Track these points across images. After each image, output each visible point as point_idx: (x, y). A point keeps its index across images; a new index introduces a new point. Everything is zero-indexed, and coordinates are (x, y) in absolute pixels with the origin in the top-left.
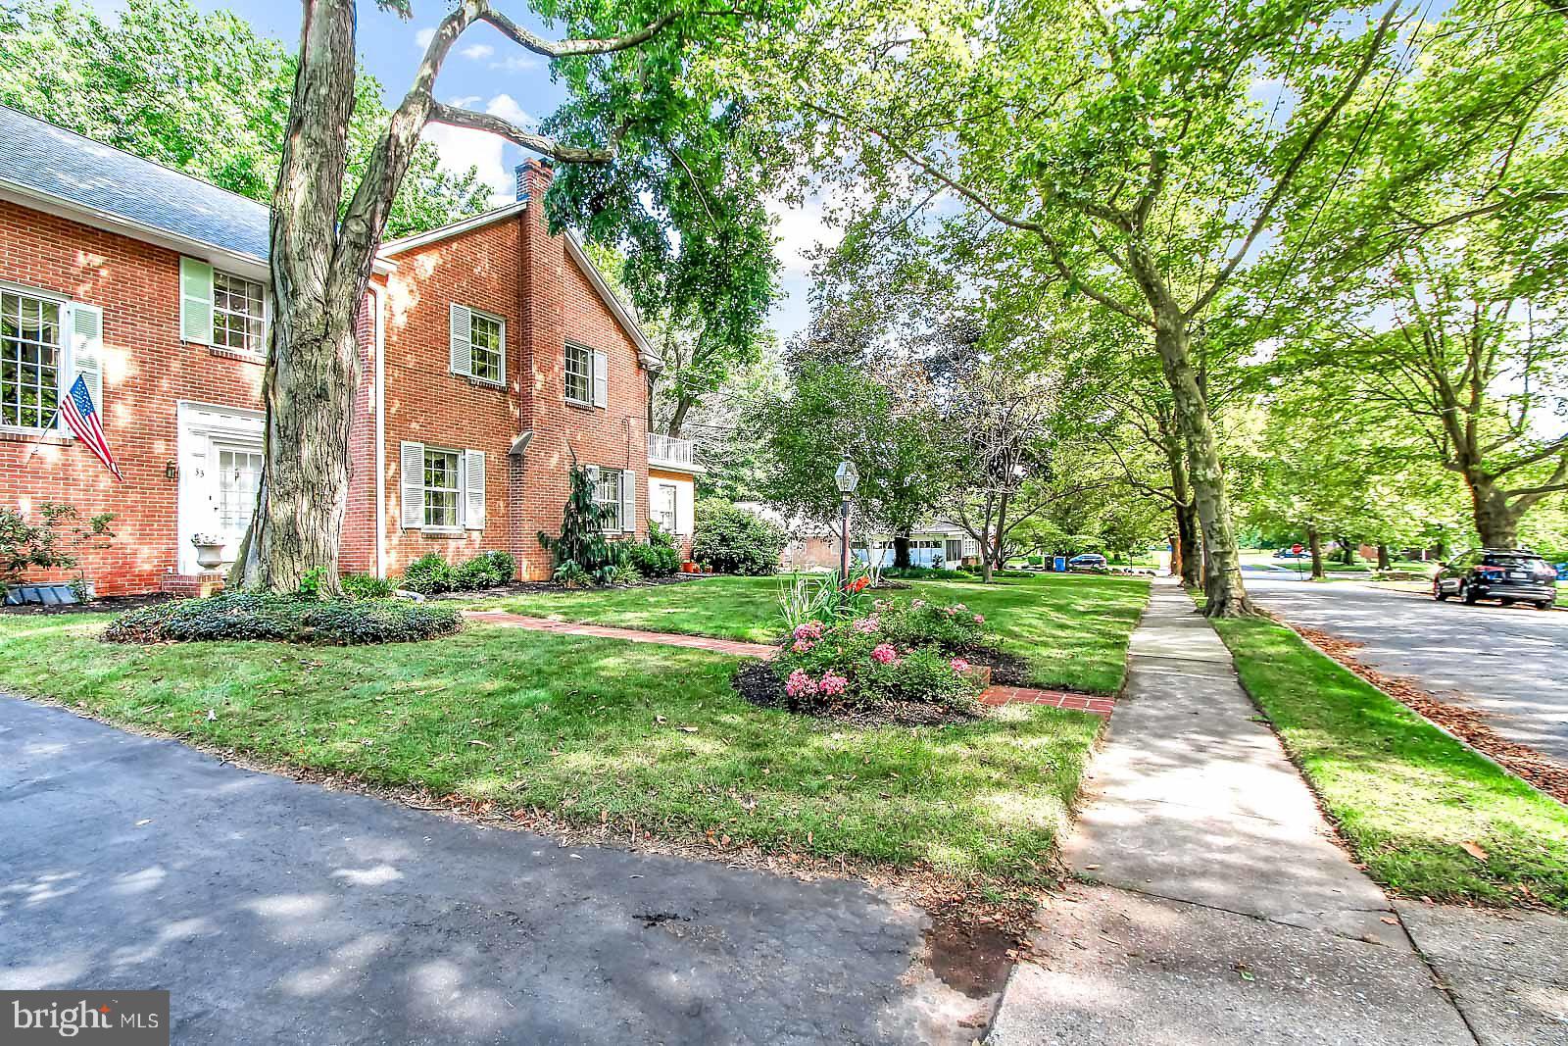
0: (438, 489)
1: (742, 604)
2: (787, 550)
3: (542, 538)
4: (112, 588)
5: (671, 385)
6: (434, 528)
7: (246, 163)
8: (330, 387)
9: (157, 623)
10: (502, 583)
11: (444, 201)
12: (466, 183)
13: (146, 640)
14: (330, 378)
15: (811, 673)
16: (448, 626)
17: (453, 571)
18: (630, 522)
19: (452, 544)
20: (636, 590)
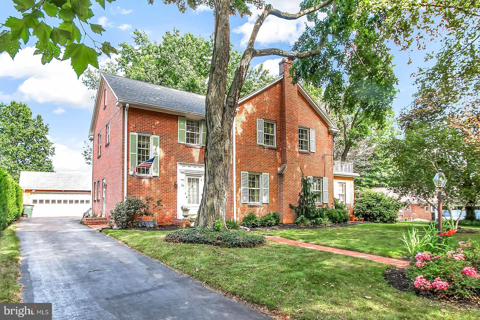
0: (253, 188)
1: (381, 238)
2: (400, 211)
3: (291, 207)
4: (162, 222)
5: (342, 138)
6: (252, 203)
7: (193, 81)
8: (223, 156)
9: (178, 237)
10: (276, 224)
11: (251, 80)
12: (259, 71)
13: (176, 242)
14: (223, 154)
15: (427, 278)
16: (261, 242)
17: (259, 220)
18: (326, 199)
19: (258, 209)
20: (330, 229)
